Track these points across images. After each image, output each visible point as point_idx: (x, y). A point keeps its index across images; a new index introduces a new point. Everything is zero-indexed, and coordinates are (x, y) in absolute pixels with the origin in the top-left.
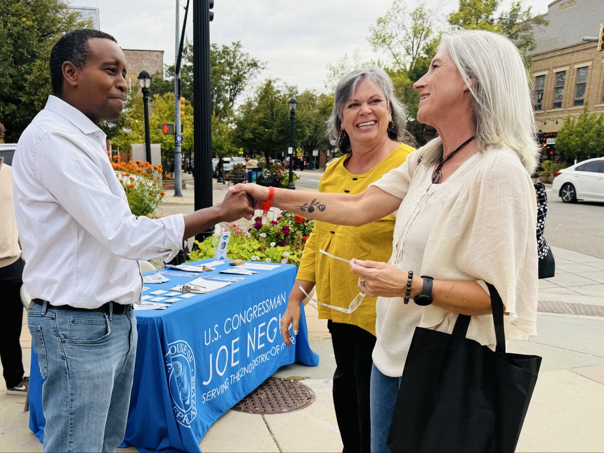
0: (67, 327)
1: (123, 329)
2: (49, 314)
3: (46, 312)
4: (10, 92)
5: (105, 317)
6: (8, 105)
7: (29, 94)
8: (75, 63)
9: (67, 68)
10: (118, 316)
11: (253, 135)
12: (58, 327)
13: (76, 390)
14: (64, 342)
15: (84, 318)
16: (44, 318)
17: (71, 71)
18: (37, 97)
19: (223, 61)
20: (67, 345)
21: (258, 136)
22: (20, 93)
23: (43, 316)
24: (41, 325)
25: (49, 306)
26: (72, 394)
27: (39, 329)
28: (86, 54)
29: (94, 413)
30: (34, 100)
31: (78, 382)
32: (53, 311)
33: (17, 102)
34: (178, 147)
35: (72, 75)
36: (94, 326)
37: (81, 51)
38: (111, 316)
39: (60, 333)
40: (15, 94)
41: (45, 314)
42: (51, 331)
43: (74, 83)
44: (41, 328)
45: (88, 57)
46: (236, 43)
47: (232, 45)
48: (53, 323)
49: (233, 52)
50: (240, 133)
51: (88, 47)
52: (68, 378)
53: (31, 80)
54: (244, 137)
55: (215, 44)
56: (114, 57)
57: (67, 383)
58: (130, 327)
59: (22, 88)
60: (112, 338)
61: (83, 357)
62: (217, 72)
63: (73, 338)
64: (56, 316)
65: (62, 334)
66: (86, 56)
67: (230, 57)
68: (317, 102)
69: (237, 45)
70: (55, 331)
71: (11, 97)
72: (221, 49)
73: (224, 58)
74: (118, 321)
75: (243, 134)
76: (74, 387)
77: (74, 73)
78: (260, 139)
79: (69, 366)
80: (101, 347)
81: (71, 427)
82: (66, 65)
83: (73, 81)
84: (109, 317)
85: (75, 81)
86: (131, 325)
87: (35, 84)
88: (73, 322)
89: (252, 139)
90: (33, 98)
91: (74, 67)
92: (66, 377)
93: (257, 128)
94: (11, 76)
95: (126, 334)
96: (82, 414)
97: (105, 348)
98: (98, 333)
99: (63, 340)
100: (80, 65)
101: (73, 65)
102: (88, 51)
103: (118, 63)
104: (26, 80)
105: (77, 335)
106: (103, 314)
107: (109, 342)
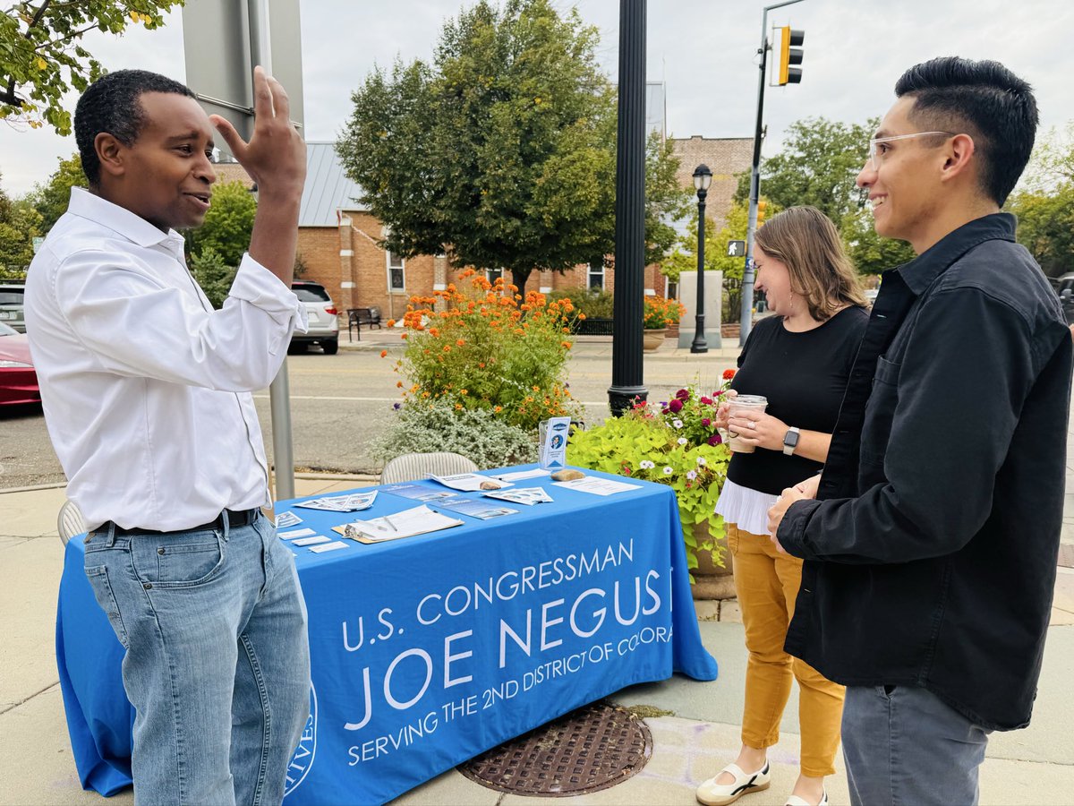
0: (154, 562)
1: (248, 550)
2: (120, 544)
3: (115, 542)
4: (513, 202)
5: (216, 536)
6: (510, 221)
7: (538, 204)
8: (119, 136)
9: (104, 145)
10: (238, 531)
11: (881, 254)
12: (137, 563)
13: (178, 660)
14: (150, 587)
15: (180, 545)
16: (110, 552)
17: (113, 150)
18: (547, 208)
19: (852, 148)
20: (156, 592)
21: (889, 255)
22: (527, 204)
23: (109, 549)
24: (107, 564)
25: (120, 532)
26: (172, 667)
27: (103, 571)
28: (138, 121)
29: (215, 689)
30: (543, 213)
31: (180, 647)
32: (126, 539)
33: (522, 216)
34: (749, 275)
35: (114, 156)
36: (199, 554)
37: (129, 115)
38: (227, 534)
39: (140, 574)
40: (521, 205)
41: (113, 546)
42: (124, 571)
43: (120, 170)
44: (106, 570)
45: (141, 128)
46: (874, 120)
47: (867, 123)
48: (127, 559)
49: (868, 133)
50: (861, 252)
51: (141, 110)
52: (162, 643)
53: (541, 185)
54: (866, 258)
55: (841, 123)
56: (188, 127)
57: (161, 652)
58: (260, 545)
59: (528, 197)
60: (231, 569)
61: (185, 607)
62: (840, 164)
63: (165, 578)
64: (132, 546)
65: (145, 575)
66: (137, 124)
67: (864, 141)
68: (1014, 205)
69: (875, 123)
70: (131, 571)
71: (515, 209)
72: (850, 131)
73: (854, 143)
74: (239, 539)
75: (865, 254)
76: (174, 655)
77: (116, 153)
78: (892, 261)
79: (162, 625)
80: (213, 586)
81: (177, 718)
82: (101, 139)
83: (115, 166)
84: (223, 536)
85: (120, 166)
86: (262, 542)
87: (546, 190)
88: (162, 552)
89: (880, 261)
90: (541, 210)
91: (117, 143)
92: (159, 642)
93: (889, 244)
94: (515, 180)
95: (255, 557)
96: (193, 695)
97: (220, 588)
98: (205, 564)
99: (147, 584)
100: (128, 140)
101: (115, 140)
102: (140, 115)
103: (195, 135)
104: (534, 185)
105: (171, 573)
106: (212, 532)
107: (226, 576)
